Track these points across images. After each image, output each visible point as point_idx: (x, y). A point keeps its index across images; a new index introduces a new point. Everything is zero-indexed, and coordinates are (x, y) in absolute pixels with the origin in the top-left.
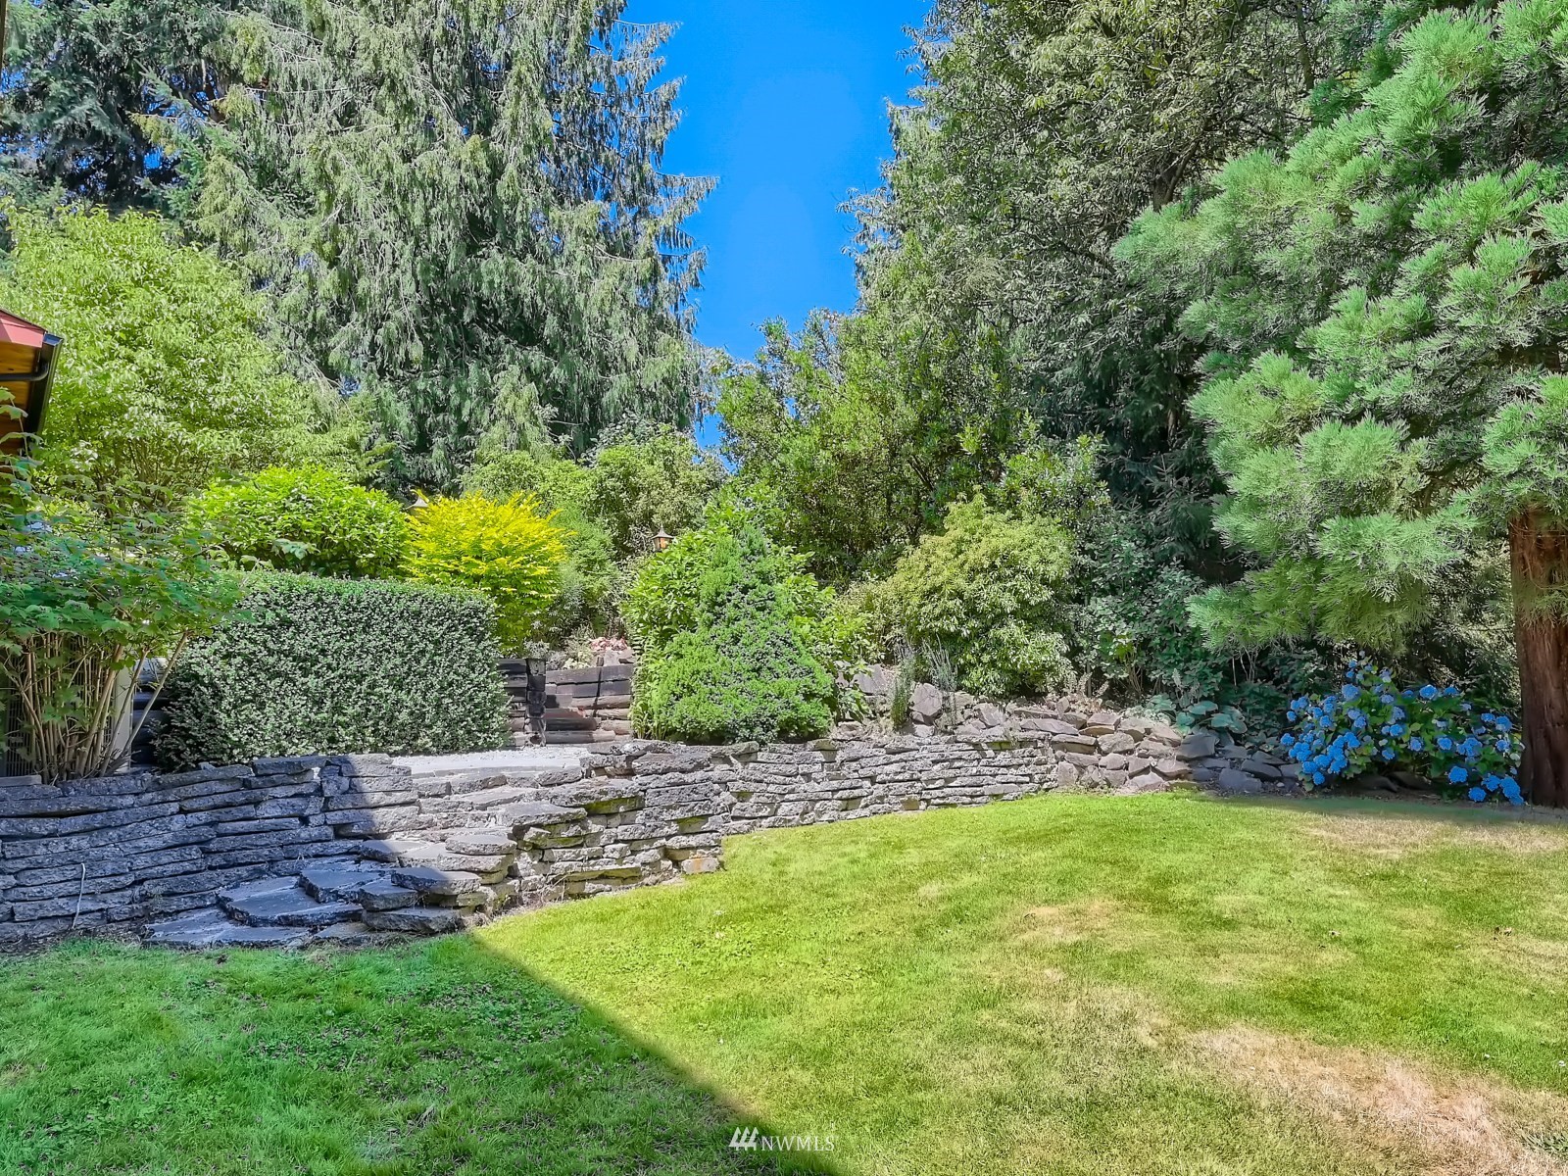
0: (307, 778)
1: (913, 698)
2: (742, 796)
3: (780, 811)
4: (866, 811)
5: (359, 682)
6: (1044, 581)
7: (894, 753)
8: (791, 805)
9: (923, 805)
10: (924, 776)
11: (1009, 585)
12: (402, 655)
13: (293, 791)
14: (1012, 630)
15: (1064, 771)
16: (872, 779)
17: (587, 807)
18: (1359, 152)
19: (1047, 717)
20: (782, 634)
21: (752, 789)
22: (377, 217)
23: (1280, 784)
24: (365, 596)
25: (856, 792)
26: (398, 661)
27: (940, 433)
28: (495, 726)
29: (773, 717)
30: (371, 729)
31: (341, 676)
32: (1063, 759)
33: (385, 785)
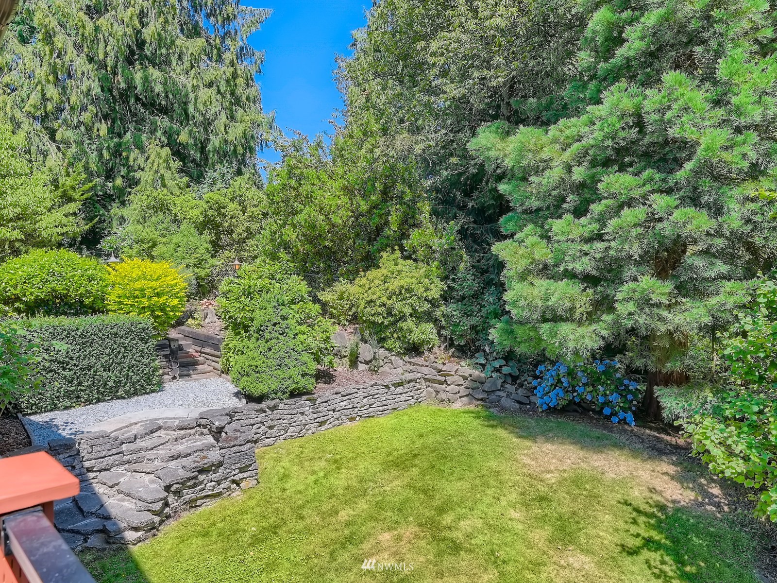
0: (74, 448)
1: (360, 350)
2: (271, 428)
3: (289, 431)
4: (330, 426)
5: (89, 370)
6: (426, 300)
7: (345, 396)
8: (294, 428)
9: (358, 418)
10: (359, 405)
11: (408, 301)
12: (109, 355)
13: (68, 455)
14: (409, 324)
15: (428, 392)
16: (334, 411)
17: (198, 471)
18: (579, 141)
19: (423, 366)
20: (292, 347)
21: (276, 423)
22: (78, 56)
23: (528, 406)
24: (90, 329)
25: (326, 418)
26: (107, 358)
27: (381, 215)
28: (155, 382)
29: (286, 388)
30: (96, 391)
31: (81, 368)
32: (429, 386)
33: (108, 446)
